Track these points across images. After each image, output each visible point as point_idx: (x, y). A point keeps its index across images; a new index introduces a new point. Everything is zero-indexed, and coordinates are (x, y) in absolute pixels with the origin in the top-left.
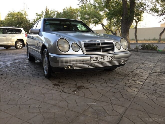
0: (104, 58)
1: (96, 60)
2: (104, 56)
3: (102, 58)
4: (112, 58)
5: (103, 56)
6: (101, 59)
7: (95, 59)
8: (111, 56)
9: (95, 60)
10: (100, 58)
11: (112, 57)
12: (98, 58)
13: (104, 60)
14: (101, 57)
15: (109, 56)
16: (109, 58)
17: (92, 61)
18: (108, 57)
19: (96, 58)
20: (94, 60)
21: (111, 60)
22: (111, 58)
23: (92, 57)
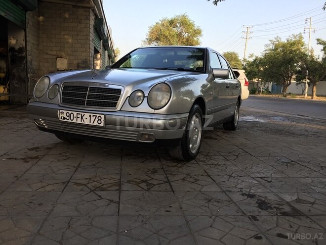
0: (82, 118)
1: (68, 118)
2: (83, 114)
3: (79, 116)
4: (100, 120)
5: (81, 113)
6: (77, 117)
7: (66, 117)
8: (98, 115)
9: (66, 119)
10: (75, 115)
11: (100, 118)
12: (72, 115)
13: (82, 122)
14: (77, 114)
15: (93, 116)
16: (93, 119)
17: (61, 118)
18: (90, 116)
19: (68, 115)
20: (64, 118)
21: (98, 125)
22: (97, 119)
23: (62, 111)
